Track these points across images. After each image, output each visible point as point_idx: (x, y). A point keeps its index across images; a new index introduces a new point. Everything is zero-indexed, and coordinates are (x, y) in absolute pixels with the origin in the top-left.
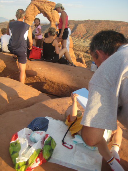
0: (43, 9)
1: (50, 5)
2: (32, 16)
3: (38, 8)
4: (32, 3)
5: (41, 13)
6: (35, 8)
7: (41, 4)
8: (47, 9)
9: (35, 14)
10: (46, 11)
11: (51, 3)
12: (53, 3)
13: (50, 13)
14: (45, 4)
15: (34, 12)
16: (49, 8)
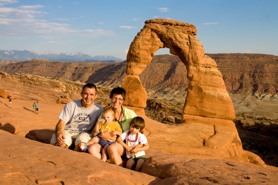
0: (171, 39)
1: (186, 32)
2: (146, 53)
3: (161, 36)
4: (148, 28)
5: (164, 47)
6: (153, 37)
7: (167, 28)
8: (181, 38)
9: (153, 49)
10: (179, 43)
11: (188, 27)
12: (192, 26)
13: (188, 46)
14: (177, 29)
15: (152, 44)
16: (184, 38)
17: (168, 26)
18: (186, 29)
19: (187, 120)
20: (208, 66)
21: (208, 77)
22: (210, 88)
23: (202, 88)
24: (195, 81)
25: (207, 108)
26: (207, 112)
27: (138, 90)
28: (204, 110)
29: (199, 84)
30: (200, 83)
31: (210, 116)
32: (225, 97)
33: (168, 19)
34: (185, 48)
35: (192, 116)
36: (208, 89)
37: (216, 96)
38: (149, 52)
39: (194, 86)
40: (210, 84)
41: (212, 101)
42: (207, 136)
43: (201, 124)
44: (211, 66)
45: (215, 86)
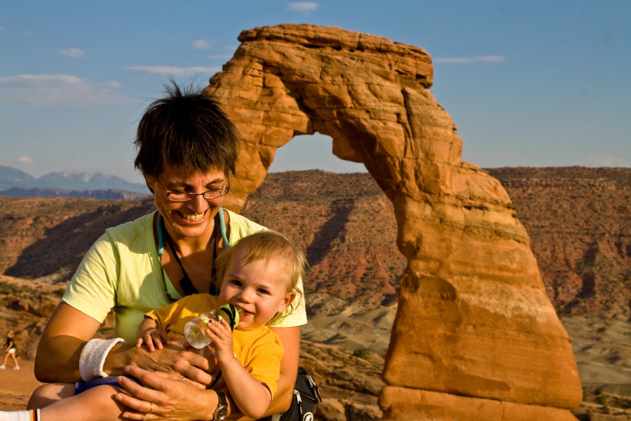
0: (337, 102)
1: (393, 74)
2: (243, 154)
3: (300, 90)
4: (253, 57)
5: (311, 131)
6: (271, 94)
7: (323, 58)
8: (373, 97)
9: (269, 138)
10: (367, 116)
11: (402, 55)
12: (418, 54)
13: (400, 128)
14: (359, 64)
15: (268, 120)
16: (385, 95)
17: (328, 51)
18: (393, 63)
19: (400, 407)
20: (478, 203)
21: (476, 243)
22: (485, 286)
23: (456, 286)
24: (427, 259)
25: (472, 361)
26: (474, 377)
28: (463, 368)
29: (442, 271)
30: (448, 267)
31: (486, 393)
32: (540, 320)
33: (327, 26)
34: (389, 136)
35: (418, 393)
36: (479, 288)
37: (509, 315)
38: (254, 149)
39: (423, 277)
40: (483, 270)
41: (493, 337)
44: (486, 205)
45: (503, 279)
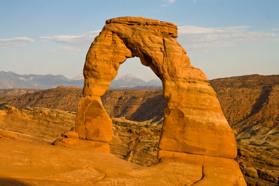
0: (139, 44)
1: (159, 33)
2: (106, 65)
3: (126, 41)
4: (108, 30)
6: (115, 43)
7: (133, 29)
8: (151, 42)
9: (115, 59)
10: (149, 49)
11: (163, 26)
12: (170, 25)
13: (162, 53)
14: (146, 30)
15: (114, 53)
16: (156, 41)
17: (135, 26)
18: (159, 29)
19: (164, 158)
20: (192, 80)
21: (192, 96)
22: (195, 112)
23: (184, 112)
24: (173, 102)
25: (191, 140)
26: (192, 146)
27: (99, 117)
28: (188, 143)
29: (179, 107)
30: (182, 105)
31: (197, 153)
32: (217, 124)
34: (157, 57)
35: (172, 153)
36: (193, 113)
37: (204, 123)
38: (110, 64)
39: (172, 109)
40: (195, 106)
41: (198, 131)
42: (189, 181)
43: (183, 164)
44: (196, 81)
45: (202, 109)
